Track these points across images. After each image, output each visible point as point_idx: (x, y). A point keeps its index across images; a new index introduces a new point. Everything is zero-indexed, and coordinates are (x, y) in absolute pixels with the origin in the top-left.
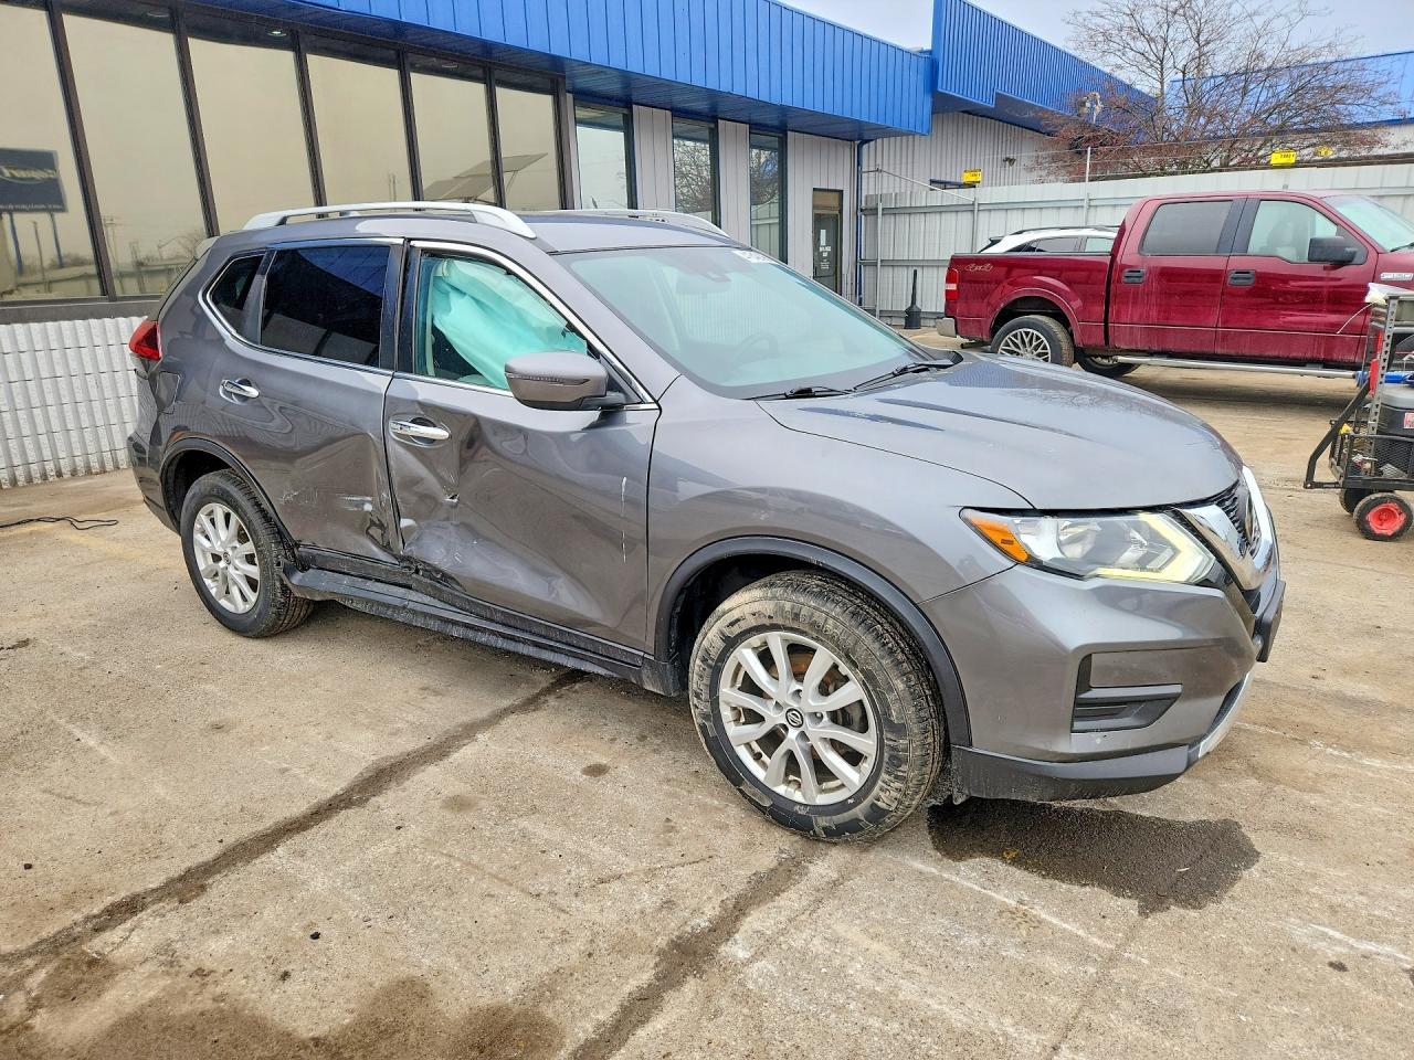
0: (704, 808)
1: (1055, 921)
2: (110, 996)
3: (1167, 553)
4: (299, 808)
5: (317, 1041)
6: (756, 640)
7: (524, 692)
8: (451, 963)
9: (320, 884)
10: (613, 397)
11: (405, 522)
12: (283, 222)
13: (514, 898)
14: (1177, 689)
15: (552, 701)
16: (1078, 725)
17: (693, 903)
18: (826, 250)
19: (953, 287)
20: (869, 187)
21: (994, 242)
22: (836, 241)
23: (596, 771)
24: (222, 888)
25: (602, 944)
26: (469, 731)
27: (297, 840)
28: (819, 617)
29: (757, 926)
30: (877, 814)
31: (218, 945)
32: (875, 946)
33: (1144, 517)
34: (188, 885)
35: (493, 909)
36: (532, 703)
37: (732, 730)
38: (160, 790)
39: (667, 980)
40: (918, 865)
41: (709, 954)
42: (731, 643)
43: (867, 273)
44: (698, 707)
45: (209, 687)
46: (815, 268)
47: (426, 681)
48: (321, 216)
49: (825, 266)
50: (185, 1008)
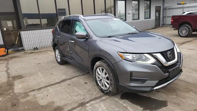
0: (95, 89)
1: (130, 109)
2: (27, 98)
3: (148, 59)
4: (54, 83)
5: (42, 106)
6: (99, 68)
7: (83, 73)
8: (58, 101)
9: (51, 91)
10: (87, 37)
11: (71, 52)
12: (65, 17)
13: (68, 95)
14: (148, 79)
15: (86, 75)
16: (131, 82)
17: (86, 99)
18: (157, 15)
19: (172, 20)
20: (166, 5)
21: (184, 13)
22: (159, 14)
23: (86, 83)
24: (42, 90)
25: (74, 101)
26: (75, 77)
27: (51, 86)
28: (104, 65)
29: (92, 103)
30: (110, 91)
31: (38, 95)
32: (104, 107)
33: (145, 54)
34: (40, 89)
35: (66, 96)
36: (84, 75)
37: (97, 79)
38: (43, 80)
39: (78, 107)
40: (116, 99)
41: (85, 105)
42: (97, 68)
43: (165, 18)
44: (94, 76)
45: (53, 70)
46: (155, 18)
47: (75, 71)
48: (70, 16)
49: (157, 18)
50: (32, 100)
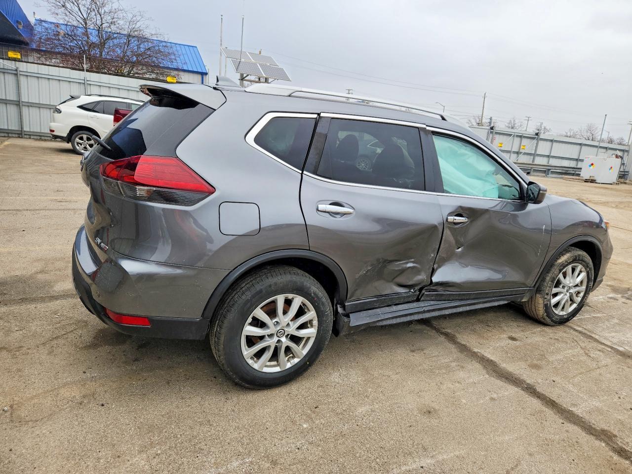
6: (565, 270)
23: (513, 339)
37: (552, 301)
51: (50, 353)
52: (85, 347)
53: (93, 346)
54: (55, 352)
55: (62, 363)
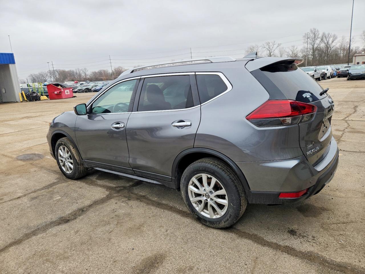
51: (348, 215)
52: (328, 210)
53: (324, 209)
54: (346, 214)
55: (342, 207)
